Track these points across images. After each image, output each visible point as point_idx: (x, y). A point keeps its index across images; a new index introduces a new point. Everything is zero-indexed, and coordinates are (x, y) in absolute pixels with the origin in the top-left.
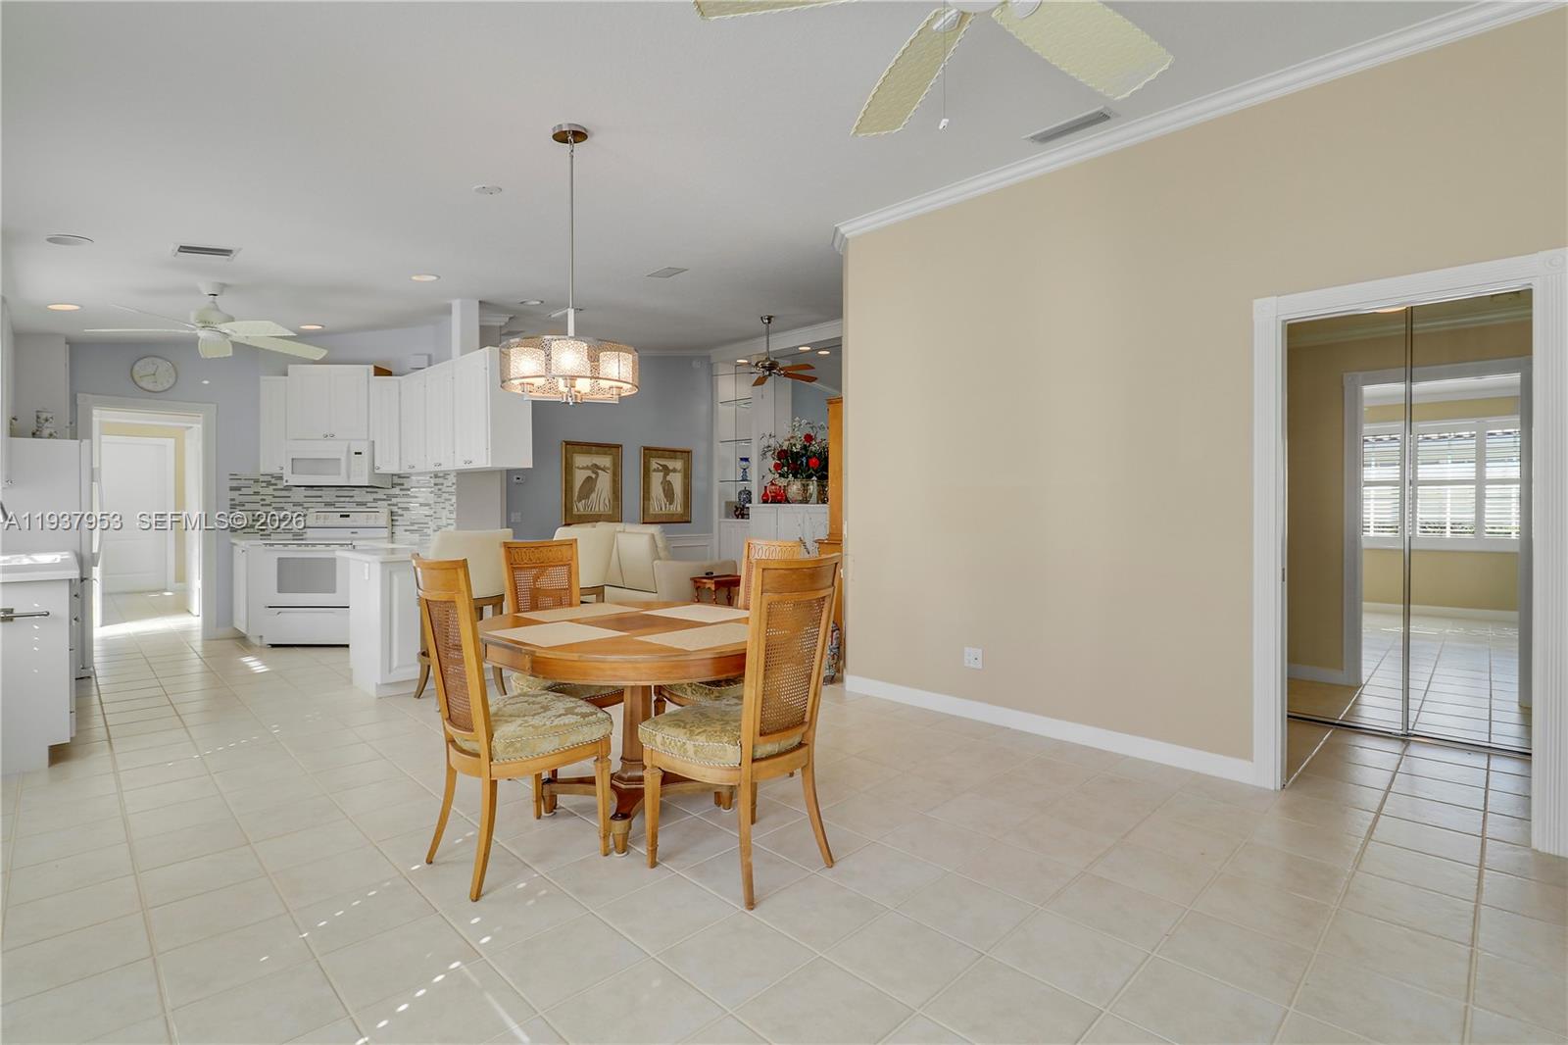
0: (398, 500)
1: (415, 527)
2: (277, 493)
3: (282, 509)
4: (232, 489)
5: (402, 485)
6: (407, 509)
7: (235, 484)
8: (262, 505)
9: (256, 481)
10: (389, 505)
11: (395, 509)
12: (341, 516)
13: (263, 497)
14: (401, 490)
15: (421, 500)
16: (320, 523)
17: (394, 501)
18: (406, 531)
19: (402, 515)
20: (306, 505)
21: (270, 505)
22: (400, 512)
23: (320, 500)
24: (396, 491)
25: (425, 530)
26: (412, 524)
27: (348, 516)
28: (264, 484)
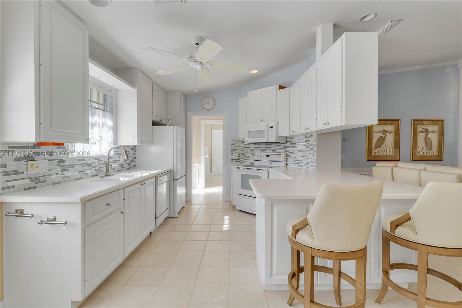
0: (289, 149)
1: (296, 162)
2: (246, 146)
3: (247, 152)
4: (232, 145)
5: (291, 141)
6: (293, 153)
7: (232, 143)
8: (241, 151)
9: (239, 141)
10: (285, 151)
11: (288, 153)
12: (267, 156)
13: (241, 148)
14: (290, 144)
15: (299, 149)
16: (259, 159)
17: (287, 149)
18: (292, 164)
19: (291, 156)
20: (255, 151)
21: (243, 151)
22: (290, 154)
23: (259, 149)
24: (288, 144)
25: (301, 164)
26: (295, 160)
27: (269, 156)
28: (242, 143)
